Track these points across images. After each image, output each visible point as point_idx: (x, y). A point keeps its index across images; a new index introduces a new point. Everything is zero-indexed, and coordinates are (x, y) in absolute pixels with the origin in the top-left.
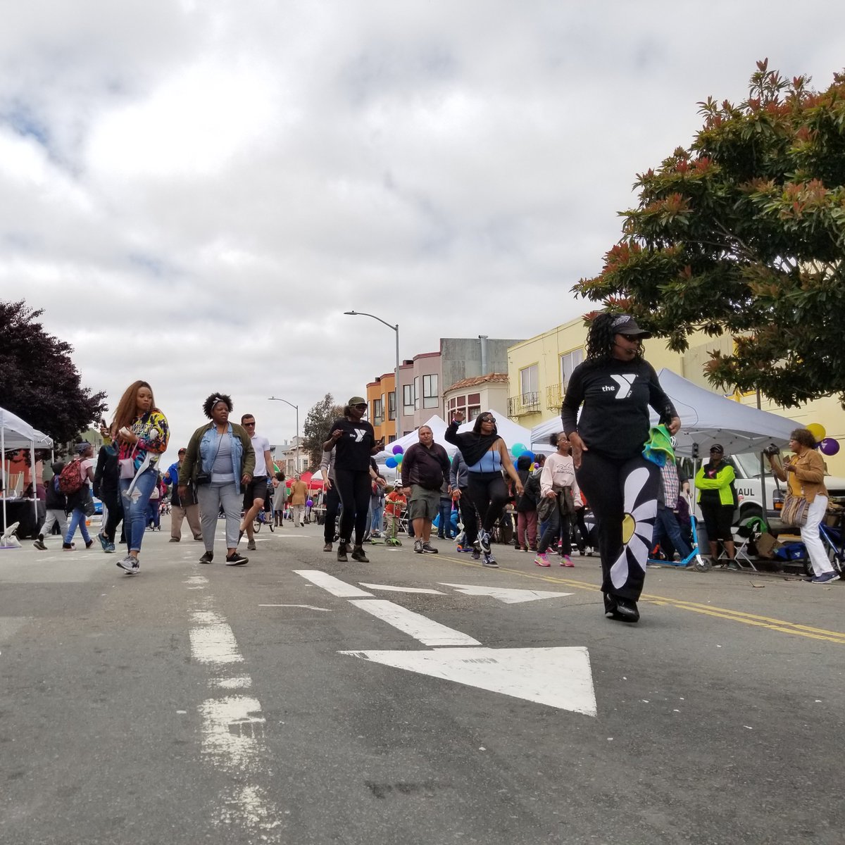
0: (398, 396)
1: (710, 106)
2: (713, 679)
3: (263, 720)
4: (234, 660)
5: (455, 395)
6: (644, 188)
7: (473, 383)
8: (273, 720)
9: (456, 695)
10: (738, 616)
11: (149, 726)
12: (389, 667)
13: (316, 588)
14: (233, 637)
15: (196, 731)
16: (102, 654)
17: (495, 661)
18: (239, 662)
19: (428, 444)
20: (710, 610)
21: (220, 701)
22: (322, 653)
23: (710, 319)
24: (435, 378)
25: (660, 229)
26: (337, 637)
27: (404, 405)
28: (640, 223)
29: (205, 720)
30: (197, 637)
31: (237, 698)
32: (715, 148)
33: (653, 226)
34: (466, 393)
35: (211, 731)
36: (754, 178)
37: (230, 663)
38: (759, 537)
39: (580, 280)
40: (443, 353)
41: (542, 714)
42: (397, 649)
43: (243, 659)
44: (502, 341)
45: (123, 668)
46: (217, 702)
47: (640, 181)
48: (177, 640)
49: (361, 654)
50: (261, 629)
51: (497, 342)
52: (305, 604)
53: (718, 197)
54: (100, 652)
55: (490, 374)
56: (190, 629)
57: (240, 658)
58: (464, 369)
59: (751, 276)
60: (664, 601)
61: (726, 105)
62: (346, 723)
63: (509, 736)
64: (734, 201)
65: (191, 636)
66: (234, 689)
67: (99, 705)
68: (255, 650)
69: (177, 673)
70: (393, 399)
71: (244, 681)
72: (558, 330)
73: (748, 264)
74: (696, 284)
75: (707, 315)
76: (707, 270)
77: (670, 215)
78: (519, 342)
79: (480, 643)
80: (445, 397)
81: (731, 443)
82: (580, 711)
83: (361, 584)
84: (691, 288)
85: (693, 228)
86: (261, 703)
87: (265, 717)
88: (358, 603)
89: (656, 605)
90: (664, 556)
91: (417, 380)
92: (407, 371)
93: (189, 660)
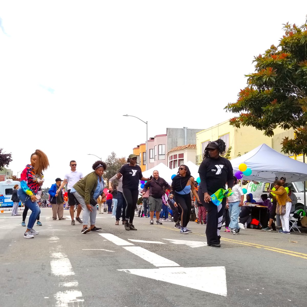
0: (147, 154)
1: (287, 26)
2: (277, 280)
3: (83, 300)
4: (70, 274)
5: (173, 154)
6: (257, 63)
7: (181, 149)
8: (87, 300)
9: (168, 288)
10: (290, 253)
11: (32, 304)
12: (139, 276)
13: (108, 241)
14: (70, 264)
15: (53, 306)
16: (10, 272)
17: (185, 273)
18: (73, 275)
19: (157, 178)
20: (278, 250)
21: (64, 292)
22: (110, 271)
23: (284, 122)
24: (164, 146)
25: (263, 83)
26: (117, 263)
27: (150, 158)
28: (254, 79)
29: (57, 301)
30: (54, 264)
31: (72, 291)
32: (289, 46)
33: (260, 82)
34: (178, 153)
35: (60, 306)
36: (305, 60)
37: (68, 275)
38: (303, 218)
39: (228, 104)
40: (168, 135)
41: (204, 295)
42: (143, 268)
43: (75, 274)
44: (193, 130)
45: (20, 278)
46: (63, 293)
47: (255, 59)
48: (45, 266)
49: (127, 271)
50: (83, 260)
51: (192, 130)
52: (103, 249)
53: (288, 68)
54: (9, 271)
55: (188, 144)
56: (51, 261)
57: (73, 273)
58: (177, 142)
59: (303, 103)
60: (259, 246)
61: (294, 26)
62: (119, 301)
63: (189, 305)
64: (296, 70)
65: (51, 264)
66: (70, 287)
67: (9, 295)
68: (80, 270)
69: (45, 280)
70: (145, 155)
71: (75, 283)
72: (218, 125)
73: (301, 98)
74: (278, 107)
75: (283, 120)
76: (283, 100)
77: (267, 77)
78: (201, 130)
79: (179, 265)
80: (168, 155)
81: (292, 177)
82: (220, 294)
83: (128, 239)
84: (276, 109)
85: (277, 82)
86: (82, 293)
87: (84, 299)
88: (127, 248)
89: (256, 248)
90: (261, 226)
91: (156, 147)
92: (151, 143)
93: (50, 274)
